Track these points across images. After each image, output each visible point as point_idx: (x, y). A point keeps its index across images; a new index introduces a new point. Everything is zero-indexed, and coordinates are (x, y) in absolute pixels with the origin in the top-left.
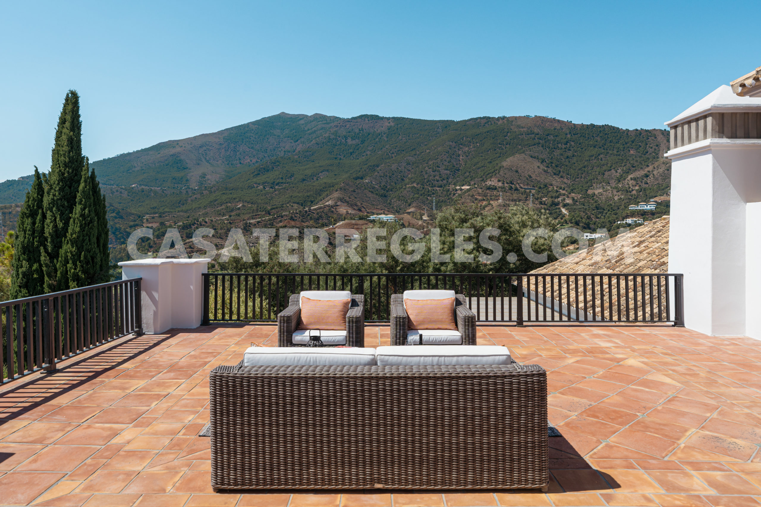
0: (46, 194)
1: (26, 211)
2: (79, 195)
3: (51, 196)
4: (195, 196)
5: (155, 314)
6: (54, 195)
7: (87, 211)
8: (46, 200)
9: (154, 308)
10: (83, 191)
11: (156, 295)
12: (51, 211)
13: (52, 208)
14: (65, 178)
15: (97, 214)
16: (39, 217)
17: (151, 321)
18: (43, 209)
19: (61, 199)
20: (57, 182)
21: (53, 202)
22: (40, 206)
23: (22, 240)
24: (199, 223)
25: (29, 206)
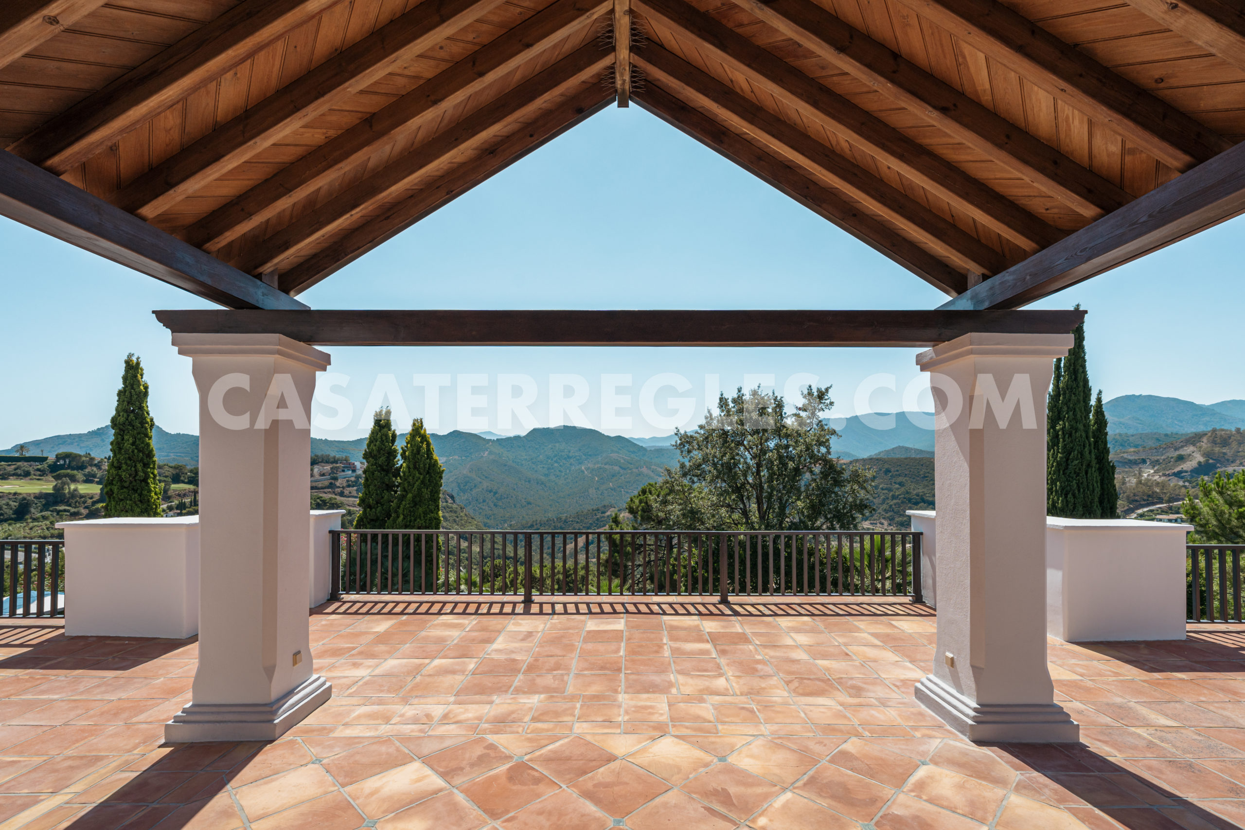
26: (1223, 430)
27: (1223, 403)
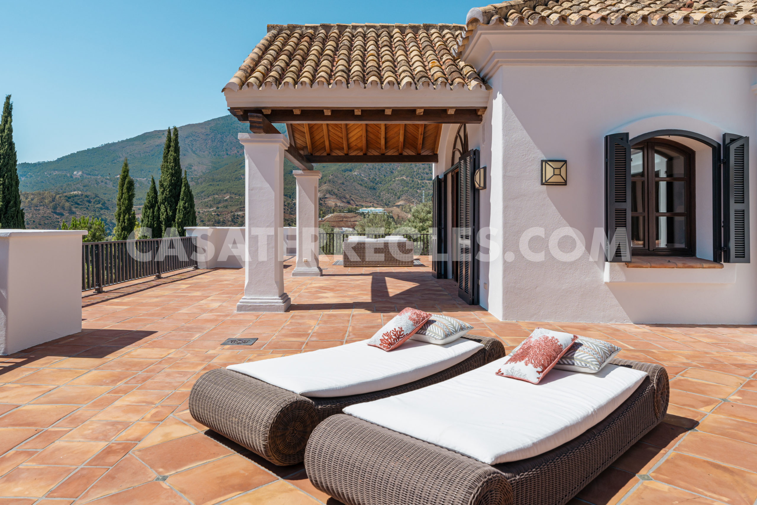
0: (159, 194)
1: (148, 204)
2: (181, 194)
3: (164, 195)
6: (166, 194)
7: (186, 205)
8: (160, 198)
10: (184, 193)
12: (164, 205)
14: (172, 183)
16: (156, 208)
18: (158, 203)
19: (170, 197)
20: (167, 186)
22: (156, 202)
25: (150, 201)
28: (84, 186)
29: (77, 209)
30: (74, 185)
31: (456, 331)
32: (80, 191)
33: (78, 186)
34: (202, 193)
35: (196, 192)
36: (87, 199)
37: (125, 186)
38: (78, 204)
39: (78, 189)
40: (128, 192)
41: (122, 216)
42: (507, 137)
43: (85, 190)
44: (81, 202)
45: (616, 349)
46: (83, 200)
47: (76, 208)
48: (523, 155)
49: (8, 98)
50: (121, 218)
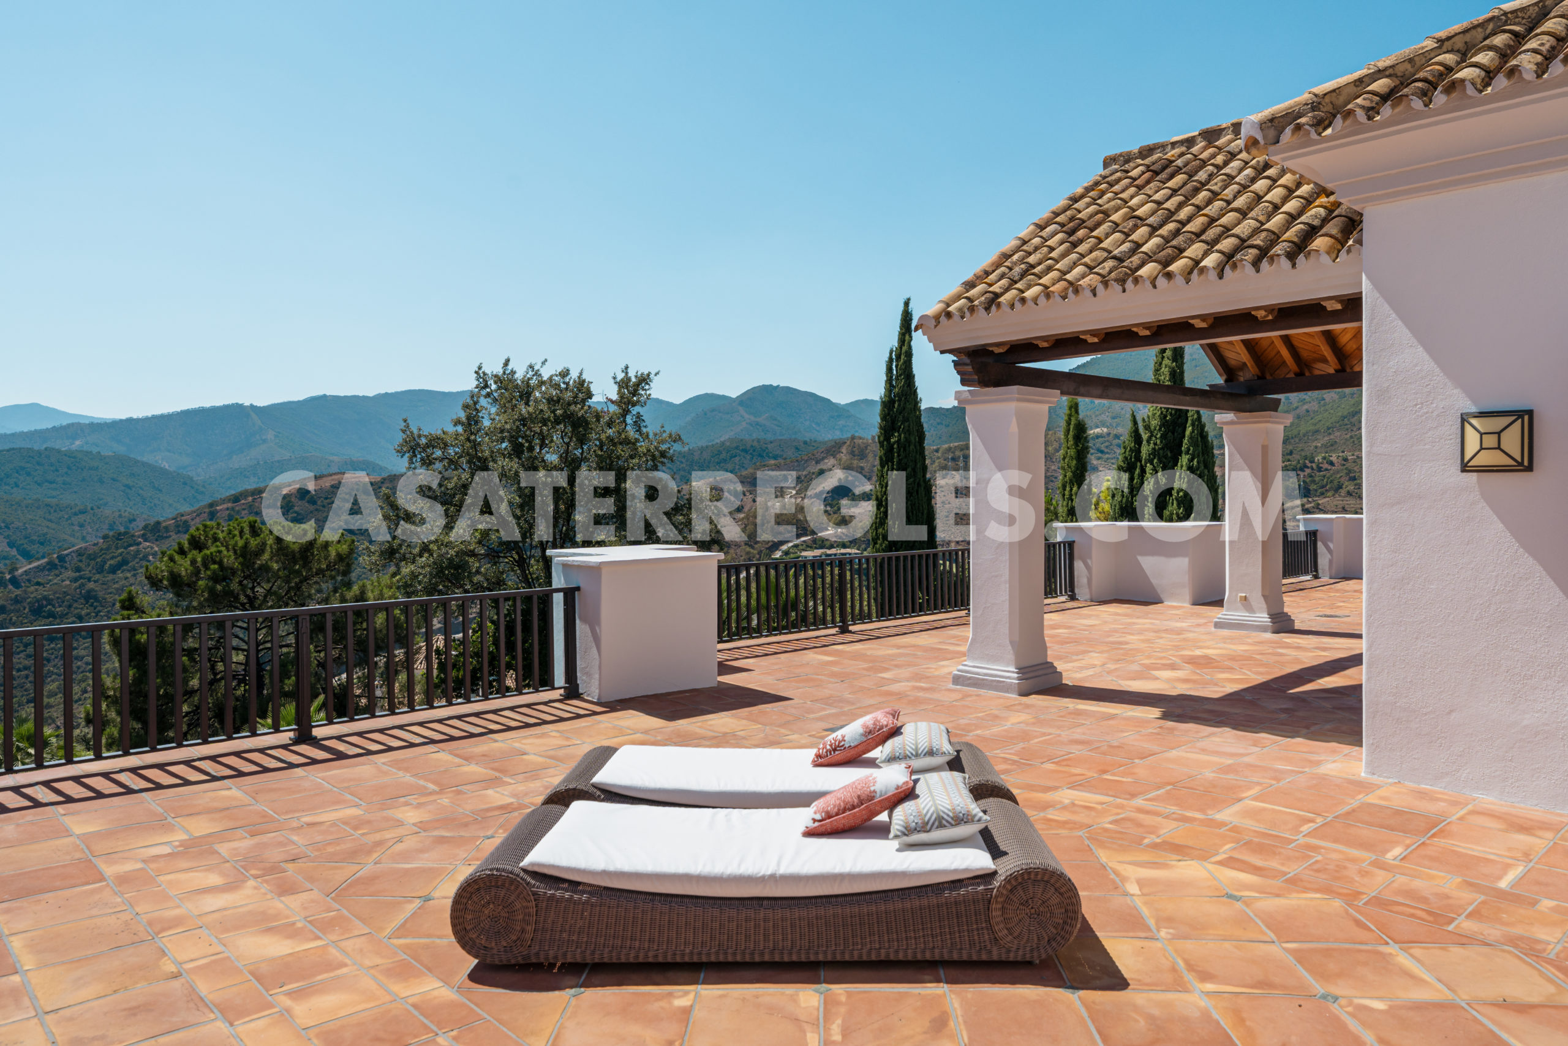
0: (1144, 442)
1: (1122, 464)
2: (1186, 441)
3: (1152, 445)
4: (1306, 407)
5: (1331, 561)
6: (1155, 444)
7: (1195, 462)
8: (1145, 450)
9: (1329, 556)
10: (1191, 438)
11: (1331, 545)
12: (1152, 464)
13: (1153, 460)
14: (1167, 421)
15: (1206, 466)
16: (1138, 471)
17: (1327, 568)
18: (1141, 462)
19: (1163, 448)
20: (1158, 428)
21: (1154, 453)
22: (1138, 458)
23: (1120, 499)
24: (1314, 466)
25: (1126, 458)
26: (860, 438)
27: (857, 401)
28: (1114, 418)
29: (1099, 462)
30: (1096, 416)
31: (917, 755)
32: (1108, 427)
33: (1103, 417)
34: (1354, 416)
35: (1340, 414)
36: (1117, 441)
37: (1071, 433)
38: (1102, 452)
39: (1103, 424)
40: (1076, 444)
41: (1068, 489)
42: (1375, 367)
43: (1114, 425)
44: (1107, 447)
45: (977, 818)
46: (1111, 445)
47: (1099, 458)
48: (1416, 405)
49: (907, 303)
50: (1067, 493)
